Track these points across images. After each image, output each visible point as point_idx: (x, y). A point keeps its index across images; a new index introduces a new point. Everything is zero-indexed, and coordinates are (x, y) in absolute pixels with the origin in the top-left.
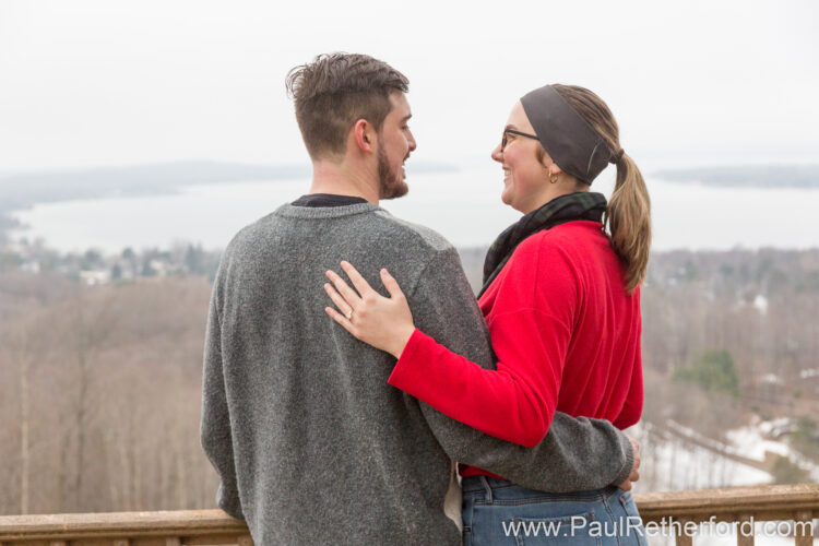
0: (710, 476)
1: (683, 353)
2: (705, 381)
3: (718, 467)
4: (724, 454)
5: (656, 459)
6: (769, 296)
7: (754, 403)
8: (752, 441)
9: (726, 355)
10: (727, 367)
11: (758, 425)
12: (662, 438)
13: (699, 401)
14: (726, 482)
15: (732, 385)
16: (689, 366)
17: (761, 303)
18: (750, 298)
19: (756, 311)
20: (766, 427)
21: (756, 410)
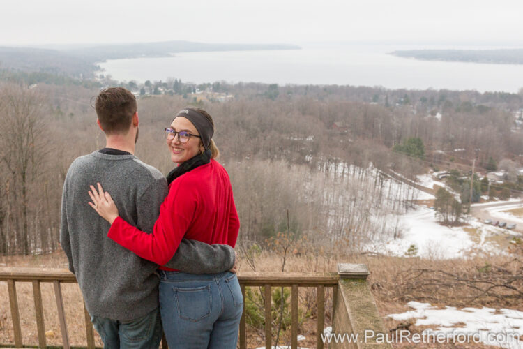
0: (407, 196)
1: (399, 138)
2: (409, 152)
3: (411, 191)
4: (414, 186)
5: (382, 186)
6: (443, 113)
7: (431, 163)
8: (428, 181)
9: (419, 140)
10: (420, 146)
11: (432, 173)
12: (386, 177)
13: (404, 161)
14: (414, 199)
15: (421, 154)
16: (401, 145)
17: (439, 116)
18: (434, 114)
19: (437, 119)
20: (436, 174)
21: (431, 166)
